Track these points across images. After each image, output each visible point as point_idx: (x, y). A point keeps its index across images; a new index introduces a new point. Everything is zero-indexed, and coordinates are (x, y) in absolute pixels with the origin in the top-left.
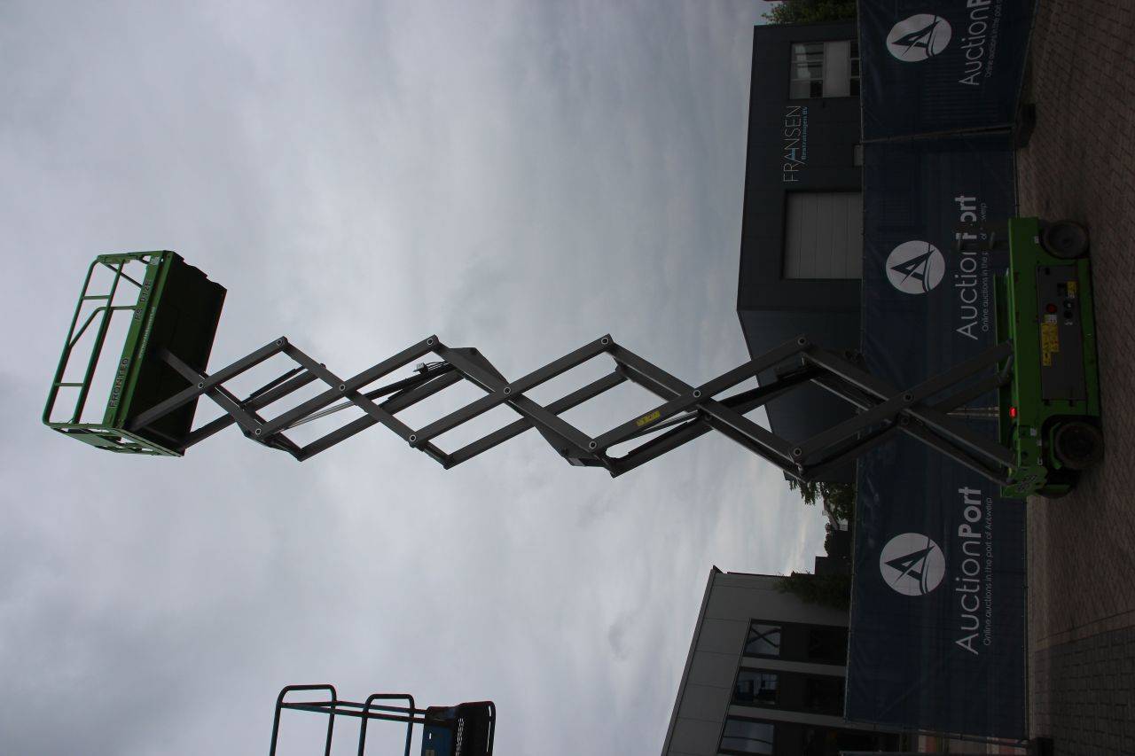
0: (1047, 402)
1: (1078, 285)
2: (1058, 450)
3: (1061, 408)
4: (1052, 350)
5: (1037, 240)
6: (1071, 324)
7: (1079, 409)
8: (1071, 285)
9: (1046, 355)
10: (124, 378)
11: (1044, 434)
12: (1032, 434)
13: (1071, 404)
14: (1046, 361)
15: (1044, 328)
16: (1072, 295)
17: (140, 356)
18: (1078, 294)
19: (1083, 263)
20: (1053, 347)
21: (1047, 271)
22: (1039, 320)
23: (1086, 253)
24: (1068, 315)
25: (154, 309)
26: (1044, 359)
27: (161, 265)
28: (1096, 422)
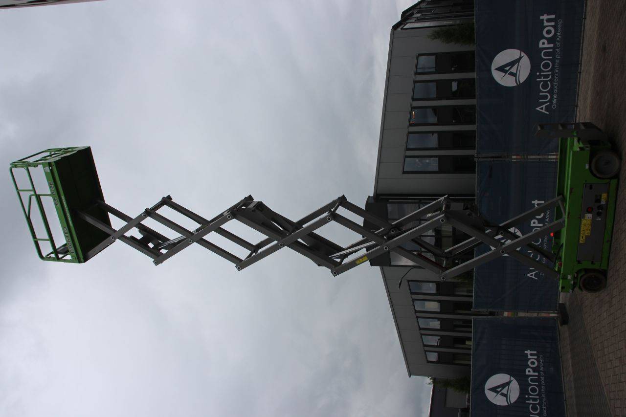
0: (579, 262)
1: (608, 196)
2: (581, 285)
3: (586, 265)
4: (587, 235)
5: (587, 167)
6: (600, 219)
7: (596, 266)
8: (604, 196)
9: (582, 237)
10: (69, 237)
11: (575, 278)
12: (569, 278)
13: (592, 263)
14: (582, 240)
15: (584, 222)
16: (603, 202)
17: (71, 224)
18: (607, 202)
19: (614, 182)
20: (587, 233)
21: (591, 187)
22: (581, 217)
23: (617, 176)
24: (599, 214)
25: (63, 198)
26: (581, 239)
27: (52, 171)
28: (604, 273)
